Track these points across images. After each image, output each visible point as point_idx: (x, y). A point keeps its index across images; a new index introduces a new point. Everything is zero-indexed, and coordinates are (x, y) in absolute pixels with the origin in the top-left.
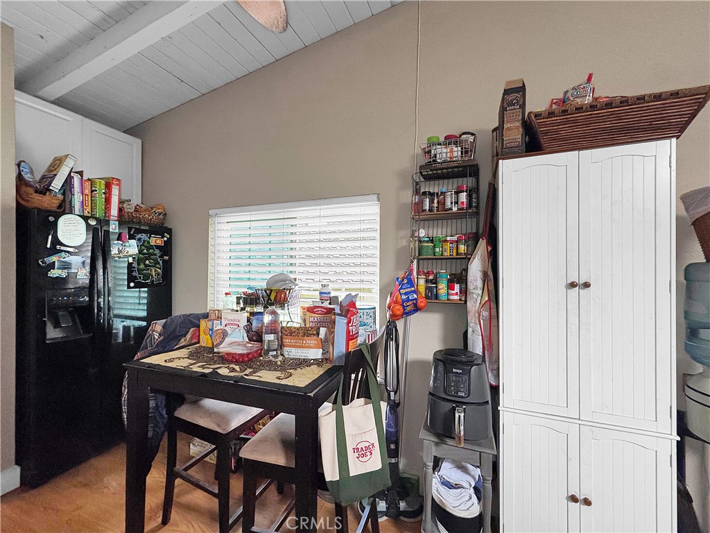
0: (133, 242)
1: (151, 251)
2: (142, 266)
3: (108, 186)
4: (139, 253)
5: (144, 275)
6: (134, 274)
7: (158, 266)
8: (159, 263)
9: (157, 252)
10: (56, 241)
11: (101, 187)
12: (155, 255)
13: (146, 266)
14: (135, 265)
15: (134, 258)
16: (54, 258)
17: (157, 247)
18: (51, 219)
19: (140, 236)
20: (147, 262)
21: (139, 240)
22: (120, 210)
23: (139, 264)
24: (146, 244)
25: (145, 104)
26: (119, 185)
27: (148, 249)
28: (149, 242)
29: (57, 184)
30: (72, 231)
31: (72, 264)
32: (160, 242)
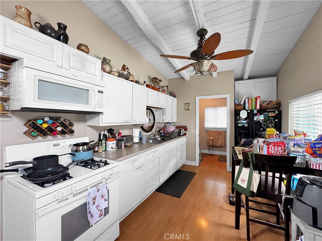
0: (262, 116)
1: (269, 118)
2: (265, 123)
3: (256, 99)
4: (264, 119)
5: (266, 126)
6: (262, 126)
7: (272, 123)
8: (273, 122)
9: (272, 118)
10: (240, 117)
11: (254, 100)
12: (271, 119)
13: (267, 123)
14: (263, 123)
15: (262, 121)
16: (239, 121)
17: (272, 117)
18: (238, 112)
19: (265, 113)
20: (268, 122)
21: (264, 115)
22: (260, 105)
23: (264, 123)
24: (267, 116)
25: (273, 66)
26: (260, 98)
27: (268, 117)
28: (268, 115)
29: (242, 103)
30: (244, 114)
31: (243, 123)
32: (273, 114)
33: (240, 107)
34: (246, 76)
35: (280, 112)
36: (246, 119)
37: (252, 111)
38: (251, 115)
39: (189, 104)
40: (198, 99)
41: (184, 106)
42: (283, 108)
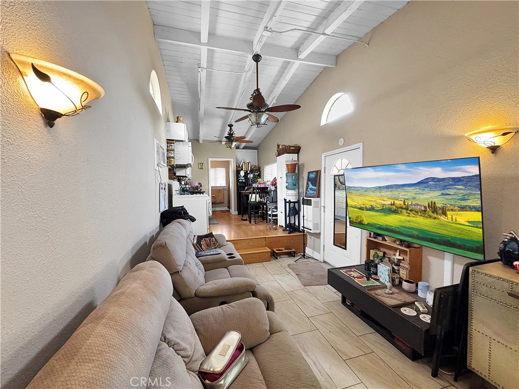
0: (252, 174)
3: (248, 163)
4: (253, 177)
6: (252, 181)
10: (240, 175)
14: (252, 179)
16: (240, 178)
18: (239, 172)
22: (251, 168)
24: (254, 175)
26: (250, 163)
29: (241, 166)
30: (242, 173)
31: (242, 179)
32: (257, 174)
33: (240, 169)
34: (242, 147)
35: (260, 172)
36: (244, 177)
37: (247, 171)
38: (246, 174)
39: (203, 164)
40: (210, 160)
41: (198, 166)
42: (261, 170)
